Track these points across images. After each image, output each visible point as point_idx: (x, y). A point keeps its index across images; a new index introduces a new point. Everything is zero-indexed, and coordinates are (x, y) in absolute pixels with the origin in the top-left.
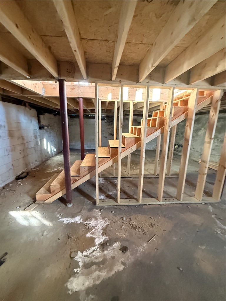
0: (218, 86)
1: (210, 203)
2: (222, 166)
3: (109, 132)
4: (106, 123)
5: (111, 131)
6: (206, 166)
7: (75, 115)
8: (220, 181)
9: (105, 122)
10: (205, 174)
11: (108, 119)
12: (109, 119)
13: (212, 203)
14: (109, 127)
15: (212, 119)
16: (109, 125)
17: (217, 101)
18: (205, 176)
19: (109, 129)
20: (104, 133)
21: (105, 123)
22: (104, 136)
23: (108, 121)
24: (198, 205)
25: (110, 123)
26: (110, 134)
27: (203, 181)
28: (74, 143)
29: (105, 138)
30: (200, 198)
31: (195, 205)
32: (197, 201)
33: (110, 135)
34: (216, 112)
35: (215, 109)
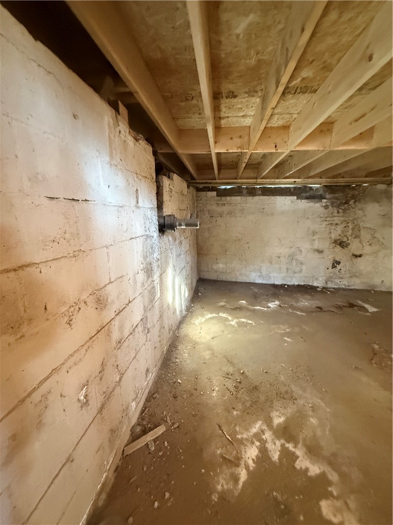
3: (333, 236)
4: (326, 207)
5: (339, 232)
7: (229, 187)
9: (324, 204)
11: (331, 196)
12: (337, 195)
14: (337, 220)
16: (336, 214)
19: (333, 227)
20: (315, 238)
21: (322, 209)
22: (316, 247)
23: (332, 204)
25: (338, 207)
26: (335, 242)
28: (221, 266)
29: (317, 255)
33: (334, 245)
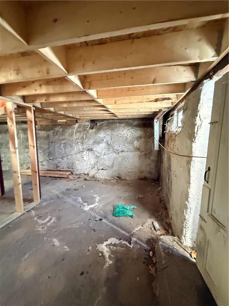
0: (7, 97)
1: (32, 209)
2: (34, 171)
6: (18, 176)
8: (36, 185)
10: (20, 183)
13: (34, 207)
15: (11, 129)
17: (11, 112)
18: (21, 186)
24: (20, 218)
27: (20, 191)
30: (21, 209)
31: (18, 219)
32: (20, 214)
34: (13, 123)
35: (11, 119)
